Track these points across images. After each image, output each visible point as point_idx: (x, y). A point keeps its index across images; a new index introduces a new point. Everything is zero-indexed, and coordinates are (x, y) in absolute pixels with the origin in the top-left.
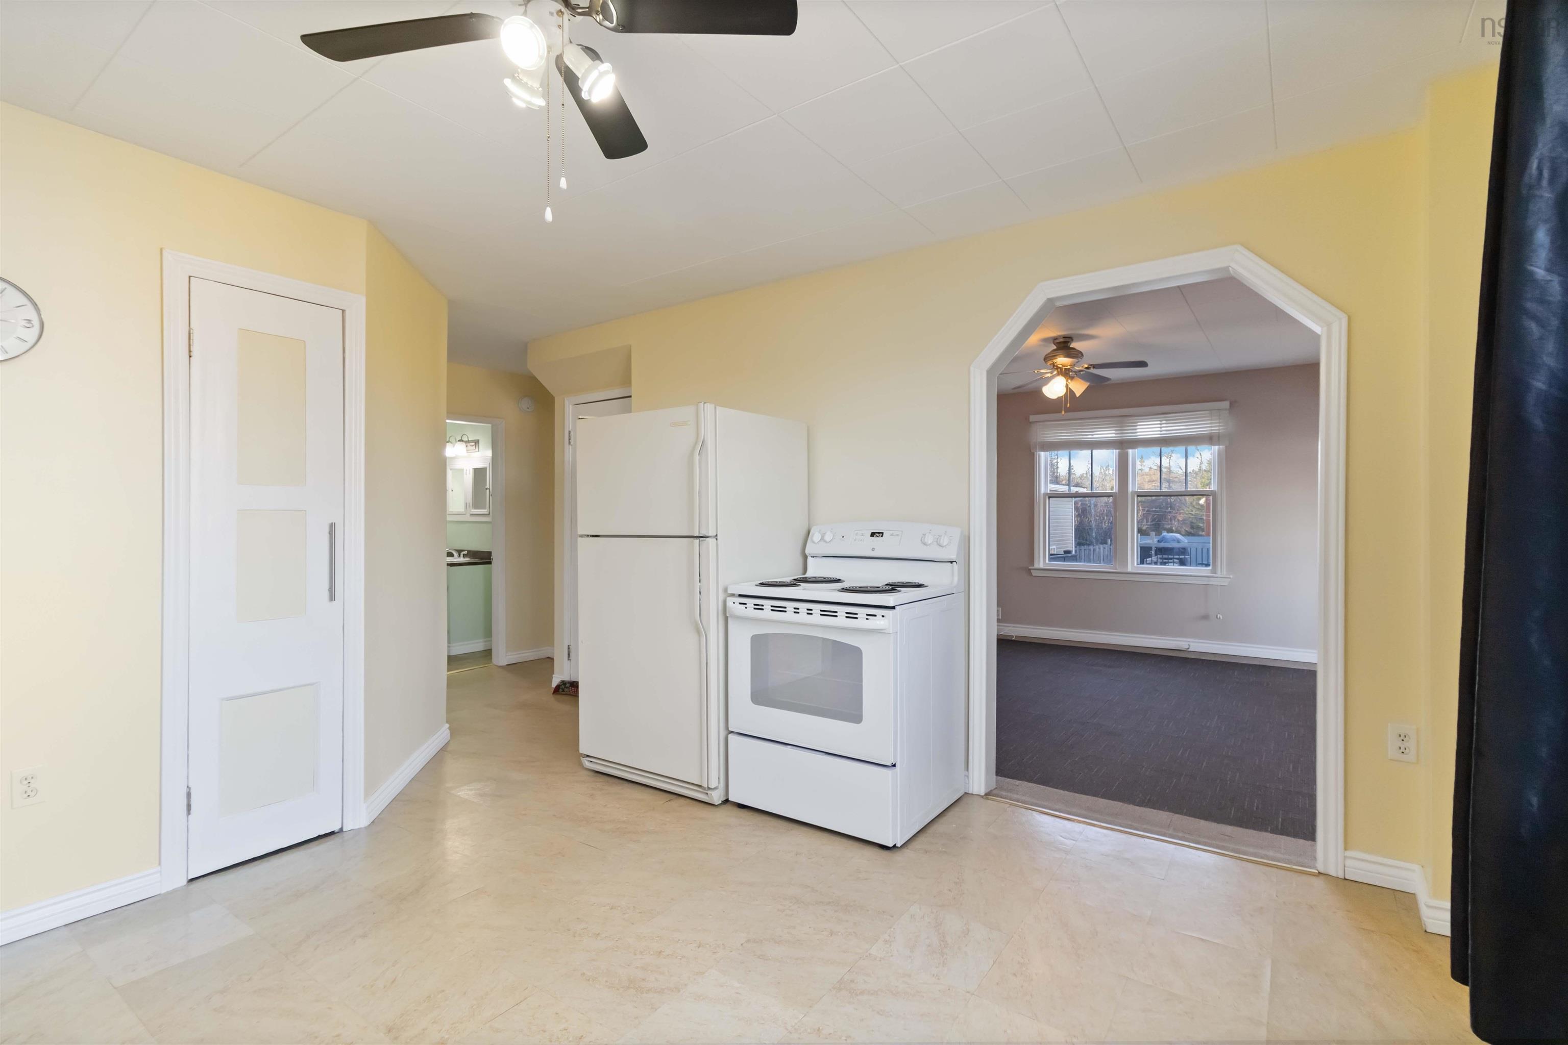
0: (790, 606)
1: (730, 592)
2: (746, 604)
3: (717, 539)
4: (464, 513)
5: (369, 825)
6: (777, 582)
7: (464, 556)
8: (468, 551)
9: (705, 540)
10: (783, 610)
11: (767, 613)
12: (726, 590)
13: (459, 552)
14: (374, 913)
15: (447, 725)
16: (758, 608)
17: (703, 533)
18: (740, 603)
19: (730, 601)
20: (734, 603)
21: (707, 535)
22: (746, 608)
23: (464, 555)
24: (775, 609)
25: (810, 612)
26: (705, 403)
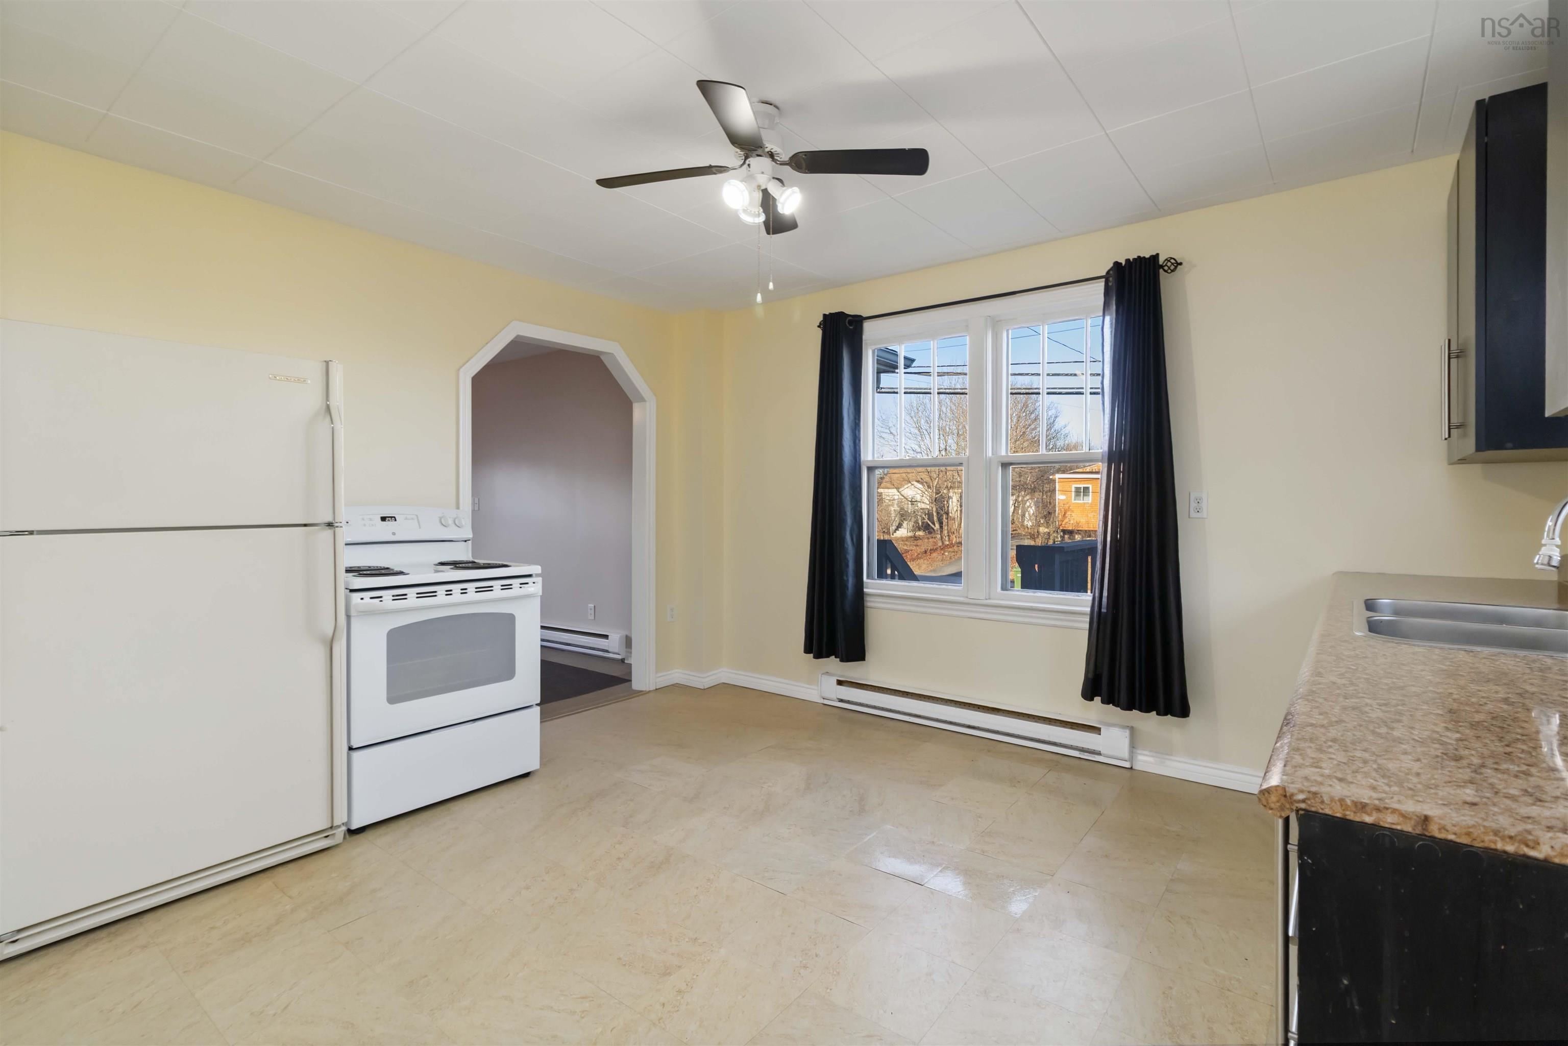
2: (381, 597)
10: (432, 595)
11: (412, 602)
18: (371, 598)
19: (356, 597)
20: (362, 599)
22: (382, 601)
24: (423, 595)
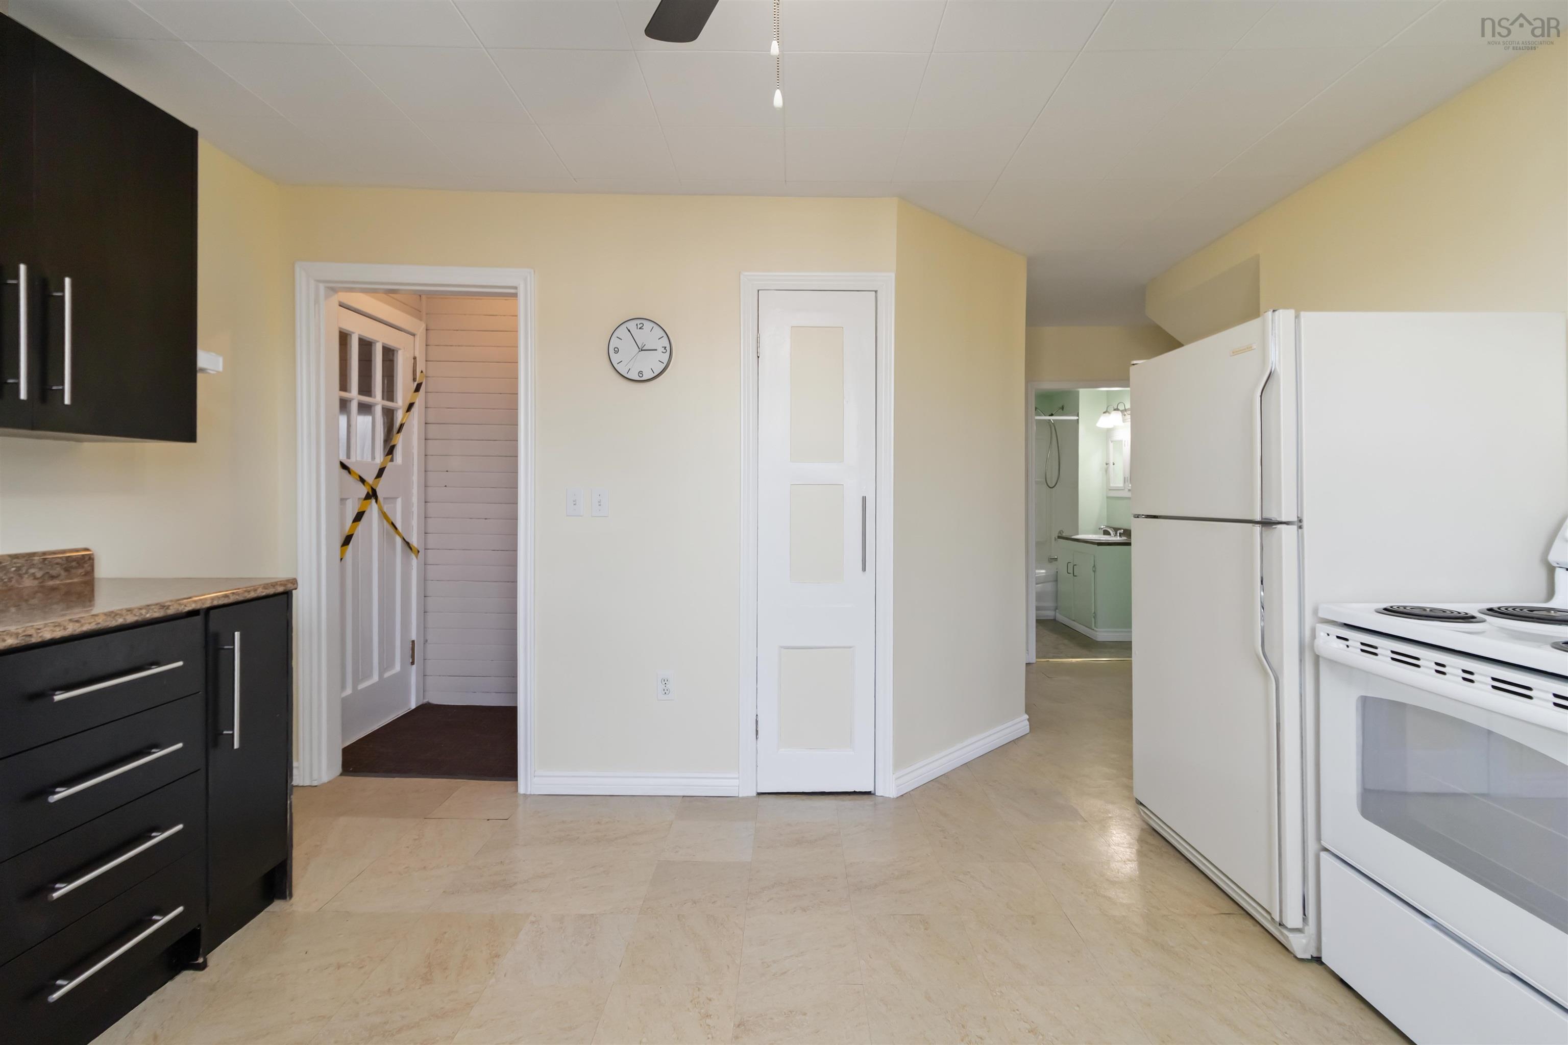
0: (1428, 657)
1: (1322, 614)
2: (1346, 640)
3: (1300, 527)
4: (1122, 488)
5: (898, 798)
6: (1424, 609)
7: (1121, 535)
8: (1124, 530)
9: (1276, 528)
10: (1412, 662)
11: (1383, 664)
12: (1315, 611)
13: (1116, 530)
14: (829, 891)
15: (1027, 717)
16: (1369, 650)
17: (1274, 516)
18: (1339, 636)
19: (1322, 630)
20: (1328, 635)
21: (1279, 519)
22: (1348, 646)
23: (1120, 533)
24: (1399, 658)
25: (1468, 677)
26: (1274, 311)
